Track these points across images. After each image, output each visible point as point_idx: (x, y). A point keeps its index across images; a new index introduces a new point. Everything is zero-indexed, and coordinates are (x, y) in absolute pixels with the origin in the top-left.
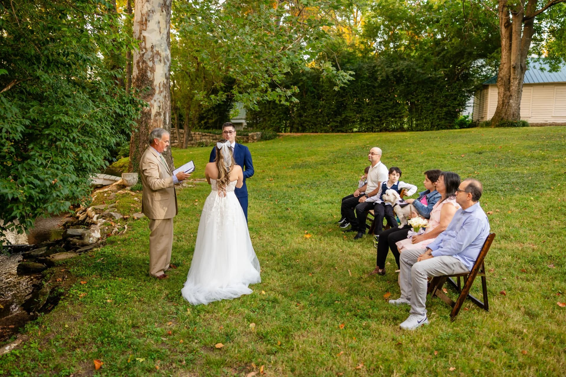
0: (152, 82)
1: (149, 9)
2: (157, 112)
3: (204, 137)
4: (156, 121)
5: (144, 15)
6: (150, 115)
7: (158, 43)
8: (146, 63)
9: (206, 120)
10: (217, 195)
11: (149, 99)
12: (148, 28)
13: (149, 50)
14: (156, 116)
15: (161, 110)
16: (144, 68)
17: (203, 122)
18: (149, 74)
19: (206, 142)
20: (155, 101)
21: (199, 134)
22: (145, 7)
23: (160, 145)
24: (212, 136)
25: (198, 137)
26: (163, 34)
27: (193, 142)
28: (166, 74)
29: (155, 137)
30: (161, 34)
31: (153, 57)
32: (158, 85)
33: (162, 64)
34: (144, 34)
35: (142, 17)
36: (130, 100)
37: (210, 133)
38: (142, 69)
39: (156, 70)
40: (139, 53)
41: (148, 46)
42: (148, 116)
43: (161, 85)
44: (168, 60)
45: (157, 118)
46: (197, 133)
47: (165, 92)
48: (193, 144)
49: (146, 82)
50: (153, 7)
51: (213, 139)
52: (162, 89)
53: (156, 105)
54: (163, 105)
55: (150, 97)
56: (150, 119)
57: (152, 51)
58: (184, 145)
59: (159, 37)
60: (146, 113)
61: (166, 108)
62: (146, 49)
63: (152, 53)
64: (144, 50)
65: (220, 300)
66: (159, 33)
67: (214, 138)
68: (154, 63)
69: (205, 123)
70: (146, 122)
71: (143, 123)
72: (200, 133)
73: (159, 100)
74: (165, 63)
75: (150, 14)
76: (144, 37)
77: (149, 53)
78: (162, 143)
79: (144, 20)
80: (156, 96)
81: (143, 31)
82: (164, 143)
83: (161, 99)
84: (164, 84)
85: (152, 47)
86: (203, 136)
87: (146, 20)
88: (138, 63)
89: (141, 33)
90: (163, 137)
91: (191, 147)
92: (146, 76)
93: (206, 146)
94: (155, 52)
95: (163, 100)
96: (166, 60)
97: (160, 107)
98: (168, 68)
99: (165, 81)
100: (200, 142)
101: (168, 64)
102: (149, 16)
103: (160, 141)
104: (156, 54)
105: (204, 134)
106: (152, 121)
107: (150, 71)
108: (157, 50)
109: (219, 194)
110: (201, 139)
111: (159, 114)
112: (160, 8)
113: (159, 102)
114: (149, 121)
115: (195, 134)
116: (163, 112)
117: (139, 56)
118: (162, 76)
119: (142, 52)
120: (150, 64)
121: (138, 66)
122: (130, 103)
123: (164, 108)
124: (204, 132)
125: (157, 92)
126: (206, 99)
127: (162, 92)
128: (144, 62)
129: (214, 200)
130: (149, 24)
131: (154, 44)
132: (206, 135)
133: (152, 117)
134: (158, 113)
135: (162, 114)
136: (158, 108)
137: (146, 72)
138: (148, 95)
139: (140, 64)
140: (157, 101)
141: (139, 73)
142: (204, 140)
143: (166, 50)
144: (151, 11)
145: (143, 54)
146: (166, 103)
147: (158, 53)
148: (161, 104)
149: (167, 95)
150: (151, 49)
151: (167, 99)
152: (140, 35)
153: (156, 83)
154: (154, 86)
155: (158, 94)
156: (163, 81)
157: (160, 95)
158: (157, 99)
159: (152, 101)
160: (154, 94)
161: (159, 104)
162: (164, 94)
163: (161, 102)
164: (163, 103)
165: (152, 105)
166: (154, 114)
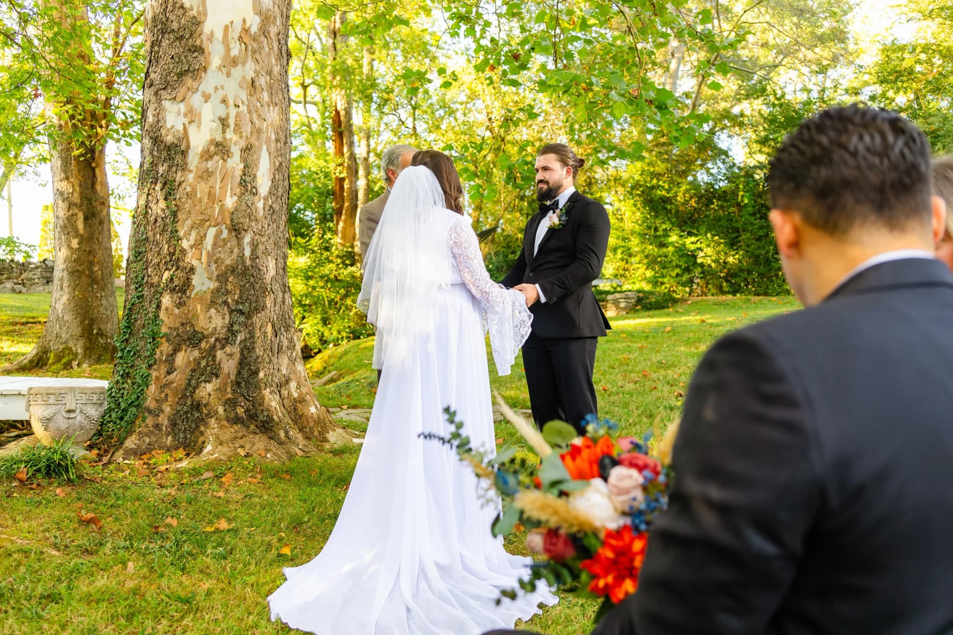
0: (197, 21)
2: (212, 141)
4: (205, 175)
6: (184, 153)
11: (182, 91)
14: (207, 155)
15: (230, 134)
20: (207, 98)
32: (219, 35)
42: (178, 159)
43: (234, 34)
45: (211, 164)
47: (250, 65)
53: (209, 113)
54: (239, 117)
55: (189, 81)
56: (184, 168)
60: (168, 147)
70: (167, 182)
73: (221, 93)
80: (211, 79)
83: (234, 89)
84: (246, 31)
95: (244, 95)
97: (224, 122)
99: (254, 23)
106: (191, 177)
111: (220, 149)
113: (225, 101)
114: (179, 177)
116: (242, 144)
123: (247, 129)
125: (216, 61)
127: (234, 62)
133: (193, 160)
134: (218, 145)
135: (236, 151)
136: (217, 125)
138: (181, 75)
140: (216, 98)
146: (254, 110)
148: (233, 112)
151: (265, 96)
153: (213, 26)
154: (204, 37)
155: (219, 69)
156: (244, 21)
157: (228, 75)
158: (216, 89)
159: (196, 100)
160: (205, 69)
161: (222, 111)
162: (250, 74)
163: (231, 103)
164: (243, 108)
165: (193, 116)
166: (200, 149)
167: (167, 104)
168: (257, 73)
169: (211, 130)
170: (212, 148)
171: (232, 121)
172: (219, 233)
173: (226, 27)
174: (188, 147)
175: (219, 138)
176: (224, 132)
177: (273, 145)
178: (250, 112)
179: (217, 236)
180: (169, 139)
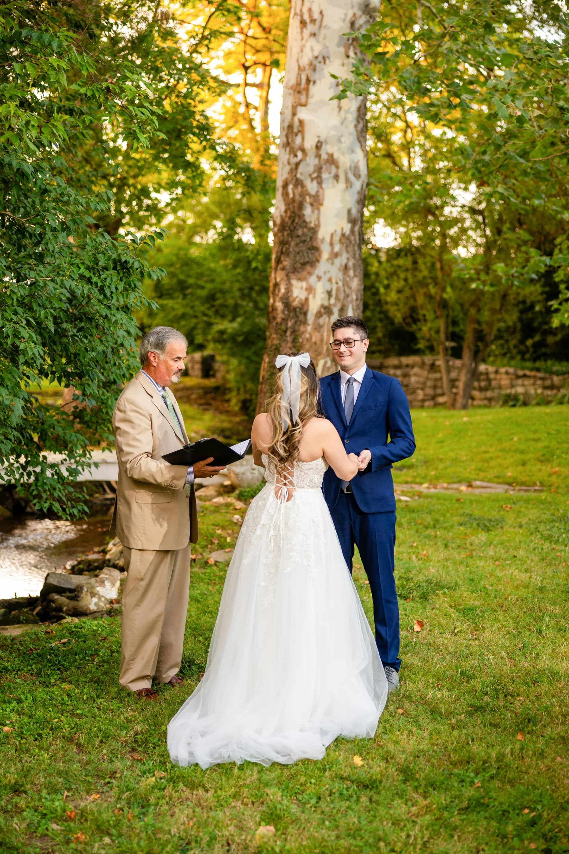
0: (314, 231)
1: (316, 54)
2: (323, 306)
3: (520, 382)
4: (318, 328)
5: (304, 69)
6: (305, 314)
7: (333, 133)
8: (303, 186)
9: (537, 338)
10: (272, 494)
11: (305, 273)
12: (311, 101)
13: (311, 153)
14: (319, 315)
15: (332, 301)
16: (298, 198)
17: (529, 342)
18: (308, 211)
19: (526, 394)
20: (319, 278)
21: (507, 373)
22: (307, 50)
23: (163, 368)
24: (542, 379)
25: (505, 381)
26: (347, 112)
27: (489, 394)
28: (349, 211)
29: (149, 348)
30: (342, 112)
31: (319, 170)
32: (328, 239)
33: (342, 185)
34: (302, 114)
35: (299, 75)
36: (115, 262)
37: (538, 370)
38: (293, 200)
39: (326, 202)
40: (289, 163)
41: (310, 143)
42: (301, 317)
43: (337, 238)
44: (358, 176)
45: (321, 321)
46: (503, 370)
47: (345, 256)
48: (490, 400)
49: (300, 232)
50: (326, 47)
51: (545, 388)
52: (337, 248)
53: (320, 288)
54: (338, 290)
55: (308, 268)
56: (305, 323)
57: (318, 156)
58: (460, 401)
59: (334, 120)
60: (295, 309)
61: (347, 296)
62: (303, 150)
63: (316, 161)
64: (300, 154)
65: (238, 763)
66: (337, 109)
67: (548, 383)
68: (320, 183)
69: (536, 346)
70: (294, 331)
71: (288, 333)
72: (511, 370)
73: (328, 276)
74: (349, 183)
75: (318, 65)
76: (301, 122)
77: (311, 162)
78: (165, 362)
79: (304, 81)
80: (323, 266)
81: (299, 109)
82: (172, 363)
83: (335, 272)
84: (343, 235)
85: (318, 147)
86: (518, 377)
87: (308, 81)
88: (285, 186)
89: (294, 114)
90: (168, 348)
91: (486, 406)
92: (301, 217)
93: (525, 404)
94: (324, 156)
95: (341, 276)
96: (351, 177)
97: (329, 293)
98: (356, 197)
99: (347, 228)
100: (508, 396)
101: (357, 185)
102: (314, 70)
103: (162, 357)
104: (327, 161)
105: (520, 373)
106: (309, 328)
107: (312, 205)
108: (330, 152)
109: (276, 493)
110: (512, 386)
111: (327, 310)
112: (342, 49)
113: (330, 280)
114: (302, 328)
115: (497, 372)
116: (339, 306)
117: (288, 168)
118: (338, 215)
119: (294, 160)
120: (312, 187)
121: (285, 194)
122: (115, 268)
123: (342, 296)
124: (523, 368)
125: (325, 255)
126: (483, 276)
127: (336, 255)
128: (298, 183)
129: (264, 506)
130: (313, 89)
131: (322, 139)
132: (525, 376)
133: (311, 318)
134: (325, 308)
136: (325, 296)
137: (301, 206)
138: (304, 264)
139: (290, 187)
140: (325, 278)
141: (286, 211)
142: (520, 390)
143: (352, 151)
144: (320, 59)
145: (297, 164)
146: (346, 284)
147: (332, 161)
148: (334, 287)
149: (351, 264)
150: (314, 150)
151: (351, 273)
152: (292, 119)
153: (324, 233)
154: (319, 241)
155: (328, 260)
156: (342, 229)
157: (333, 263)
158: (325, 273)
159: (313, 280)
160: (318, 261)
161: (328, 287)
162: (344, 261)
163: (334, 281)
164: (341, 284)
165: (310, 289)
166: (315, 311)
167: (294, 282)
168: (348, 259)
169: (322, 299)
170: (322, 310)
171: (334, 293)
172: (326, 363)
173: (332, 235)
174: (308, 310)
175: (326, 304)
176: (329, 299)
177: (354, 303)
178: (344, 285)
179: (324, 365)
180: (296, 303)
